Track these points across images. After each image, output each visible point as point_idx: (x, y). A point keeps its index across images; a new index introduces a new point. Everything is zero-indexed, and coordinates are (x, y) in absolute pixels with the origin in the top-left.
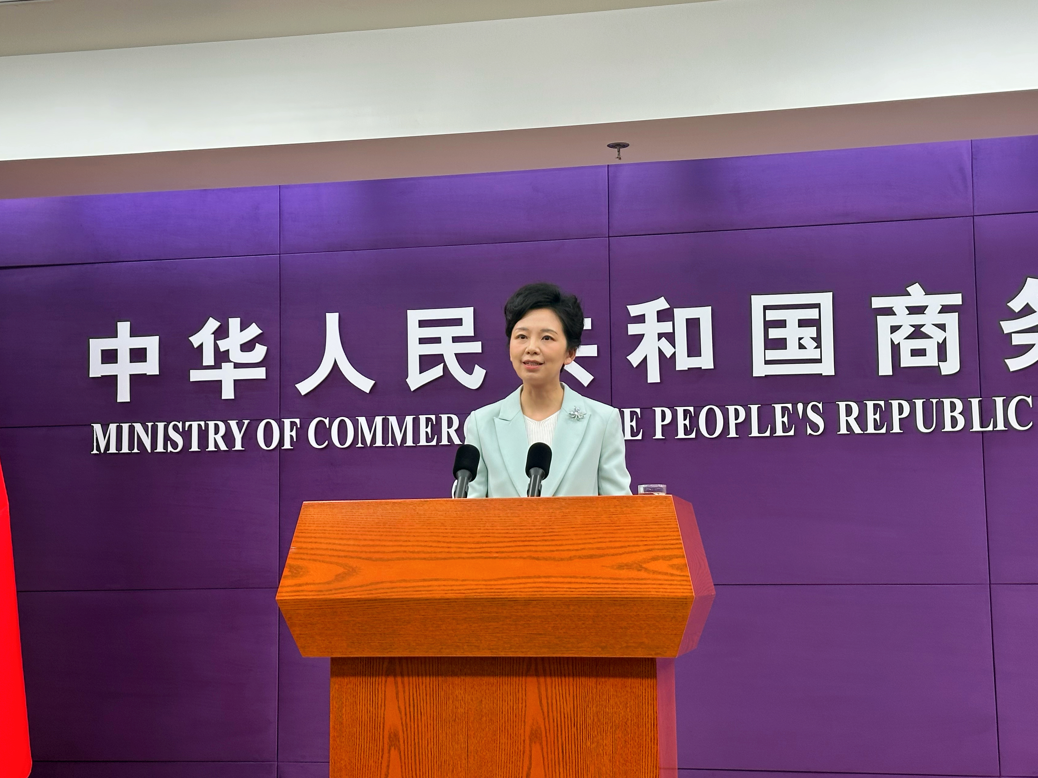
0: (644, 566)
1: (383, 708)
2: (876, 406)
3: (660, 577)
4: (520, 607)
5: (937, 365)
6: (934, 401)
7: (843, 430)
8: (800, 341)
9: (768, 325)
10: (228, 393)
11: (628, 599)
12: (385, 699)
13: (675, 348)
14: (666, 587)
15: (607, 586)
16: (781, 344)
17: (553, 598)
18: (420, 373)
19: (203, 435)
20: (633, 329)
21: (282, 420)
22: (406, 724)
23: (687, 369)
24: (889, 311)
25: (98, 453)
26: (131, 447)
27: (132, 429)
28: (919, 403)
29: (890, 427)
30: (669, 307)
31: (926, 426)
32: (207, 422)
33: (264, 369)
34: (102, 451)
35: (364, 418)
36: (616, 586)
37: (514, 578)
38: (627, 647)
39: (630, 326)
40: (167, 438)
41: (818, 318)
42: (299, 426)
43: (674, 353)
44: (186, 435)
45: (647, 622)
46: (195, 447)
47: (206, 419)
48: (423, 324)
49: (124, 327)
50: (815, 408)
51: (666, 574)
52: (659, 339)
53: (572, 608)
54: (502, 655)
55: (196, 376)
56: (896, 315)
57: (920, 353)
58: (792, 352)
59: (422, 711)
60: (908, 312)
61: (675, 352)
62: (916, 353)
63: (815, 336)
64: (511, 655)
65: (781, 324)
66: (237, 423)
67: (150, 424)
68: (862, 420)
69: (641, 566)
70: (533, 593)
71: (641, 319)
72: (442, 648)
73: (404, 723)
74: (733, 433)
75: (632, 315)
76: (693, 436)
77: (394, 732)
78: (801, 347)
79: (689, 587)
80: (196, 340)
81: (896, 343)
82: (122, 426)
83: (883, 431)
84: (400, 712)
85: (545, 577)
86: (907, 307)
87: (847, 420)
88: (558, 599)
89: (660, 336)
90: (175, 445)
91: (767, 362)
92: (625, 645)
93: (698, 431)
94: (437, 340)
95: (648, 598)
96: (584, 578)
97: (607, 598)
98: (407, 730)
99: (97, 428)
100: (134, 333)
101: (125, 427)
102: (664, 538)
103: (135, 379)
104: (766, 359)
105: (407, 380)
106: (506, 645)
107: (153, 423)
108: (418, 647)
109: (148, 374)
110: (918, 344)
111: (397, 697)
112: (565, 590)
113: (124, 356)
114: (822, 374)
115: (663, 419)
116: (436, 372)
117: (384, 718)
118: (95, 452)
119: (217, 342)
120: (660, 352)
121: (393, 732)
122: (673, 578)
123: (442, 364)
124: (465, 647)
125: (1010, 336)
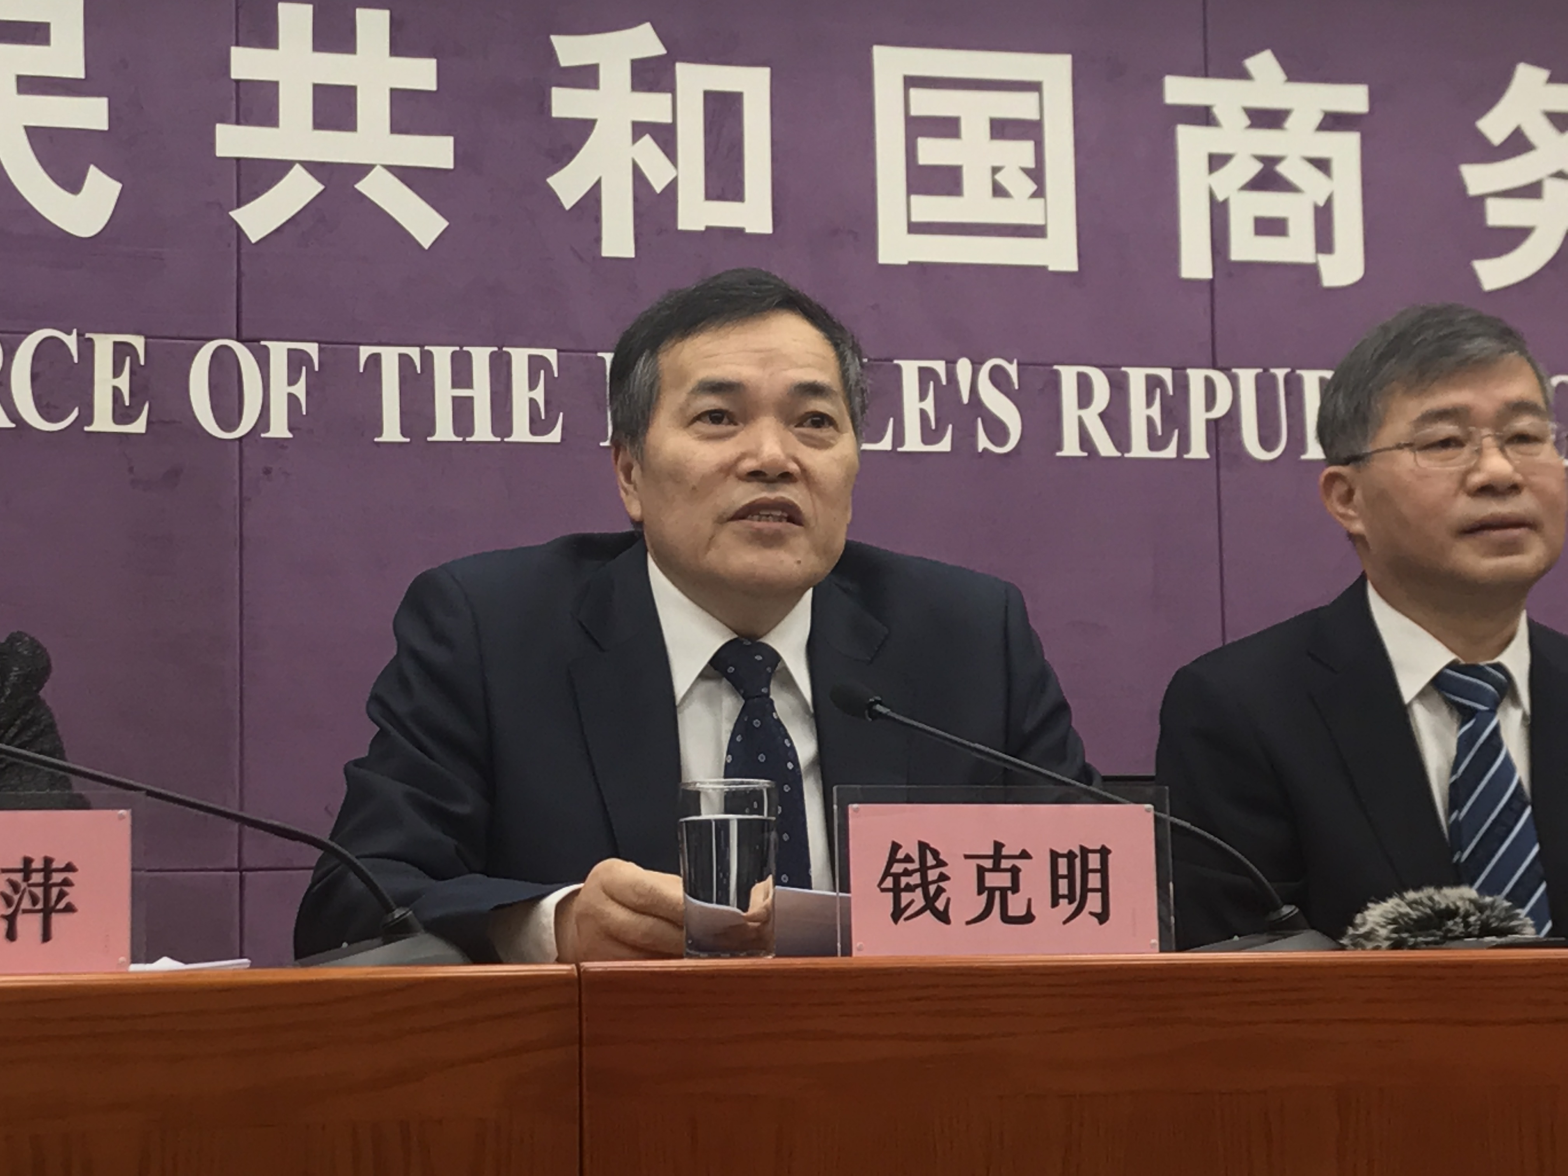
5: (1313, 261)
7: (1071, 446)
8: (998, 177)
9: (917, 127)
13: (676, 169)
16: (948, 180)
23: (705, 231)
28: (1248, 379)
29: (1185, 442)
31: (1265, 443)
41: (1037, 118)
52: (636, 137)
56: (1220, 126)
57: (1276, 227)
60: (1249, 123)
61: (673, 177)
62: (1265, 226)
63: (1033, 166)
65: (949, 128)
68: (1116, 421)
75: (565, 60)
81: (1221, 198)
83: (1170, 452)
86: (1246, 109)
87: (1080, 420)
89: (639, 129)
91: (915, 228)
104: (911, 219)
120: (638, 175)
125: (1481, 199)
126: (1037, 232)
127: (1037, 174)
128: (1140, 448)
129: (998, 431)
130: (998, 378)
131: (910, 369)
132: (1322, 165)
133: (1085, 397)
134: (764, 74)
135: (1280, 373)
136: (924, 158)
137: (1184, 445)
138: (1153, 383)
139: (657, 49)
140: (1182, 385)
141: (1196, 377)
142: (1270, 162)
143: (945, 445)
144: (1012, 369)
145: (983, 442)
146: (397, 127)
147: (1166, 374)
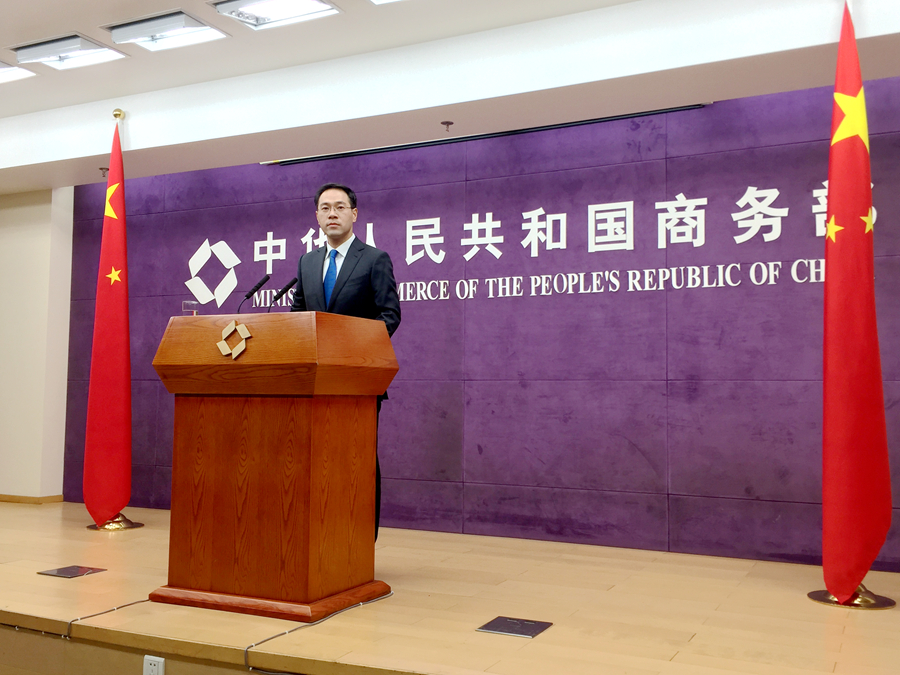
5: (690, 241)
8: (616, 230)
9: (598, 222)
16: (604, 232)
18: (413, 255)
20: (525, 226)
23: (552, 249)
24: (665, 211)
28: (674, 270)
39: (523, 224)
41: (625, 216)
48: (414, 228)
49: (270, 235)
52: (539, 231)
56: (669, 212)
57: (682, 234)
58: (610, 237)
60: (676, 211)
61: (546, 239)
62: (679, 234)
65: (605, 221)
71: (529, 220)
75: (525, 218)
76: (550, 292)
78: (615, 234)
80: (303, 241)
81: (669, 229)
82: (267, 291)
86: (675, 208)
93: (553, 290)
94: (421, 237)
100: (274, 238)
103: (275, 262)
104: (596, 242)
105: (406, 259)
109: (281, 259)
110: (681, 229)
113: (270, 250)
114: (626, 249)
115: (535, 283)
116: (420, 254)
119: (314, 240)
120: (539, 239)
123: (423, 250)
125: (737, 222)
126: (625, 241)
127: (624, 229)
128: (647, 288)
129: (614, 286)
130: (615, 275)
131: (595, 275)
132: (695, 218)
133: (634, 277)
134: (565, 215)
135: (682, 268)
136: (599, 228)
137: (658, 286)
138: (651, 273)
139: (543, 213)
140: (658, 273)
141: (661, 271)
142: (681, 219)
143: (602, 290)
144: (618, 273)
145: (611, 289)
146: (493, 235)
147: (654, 271)
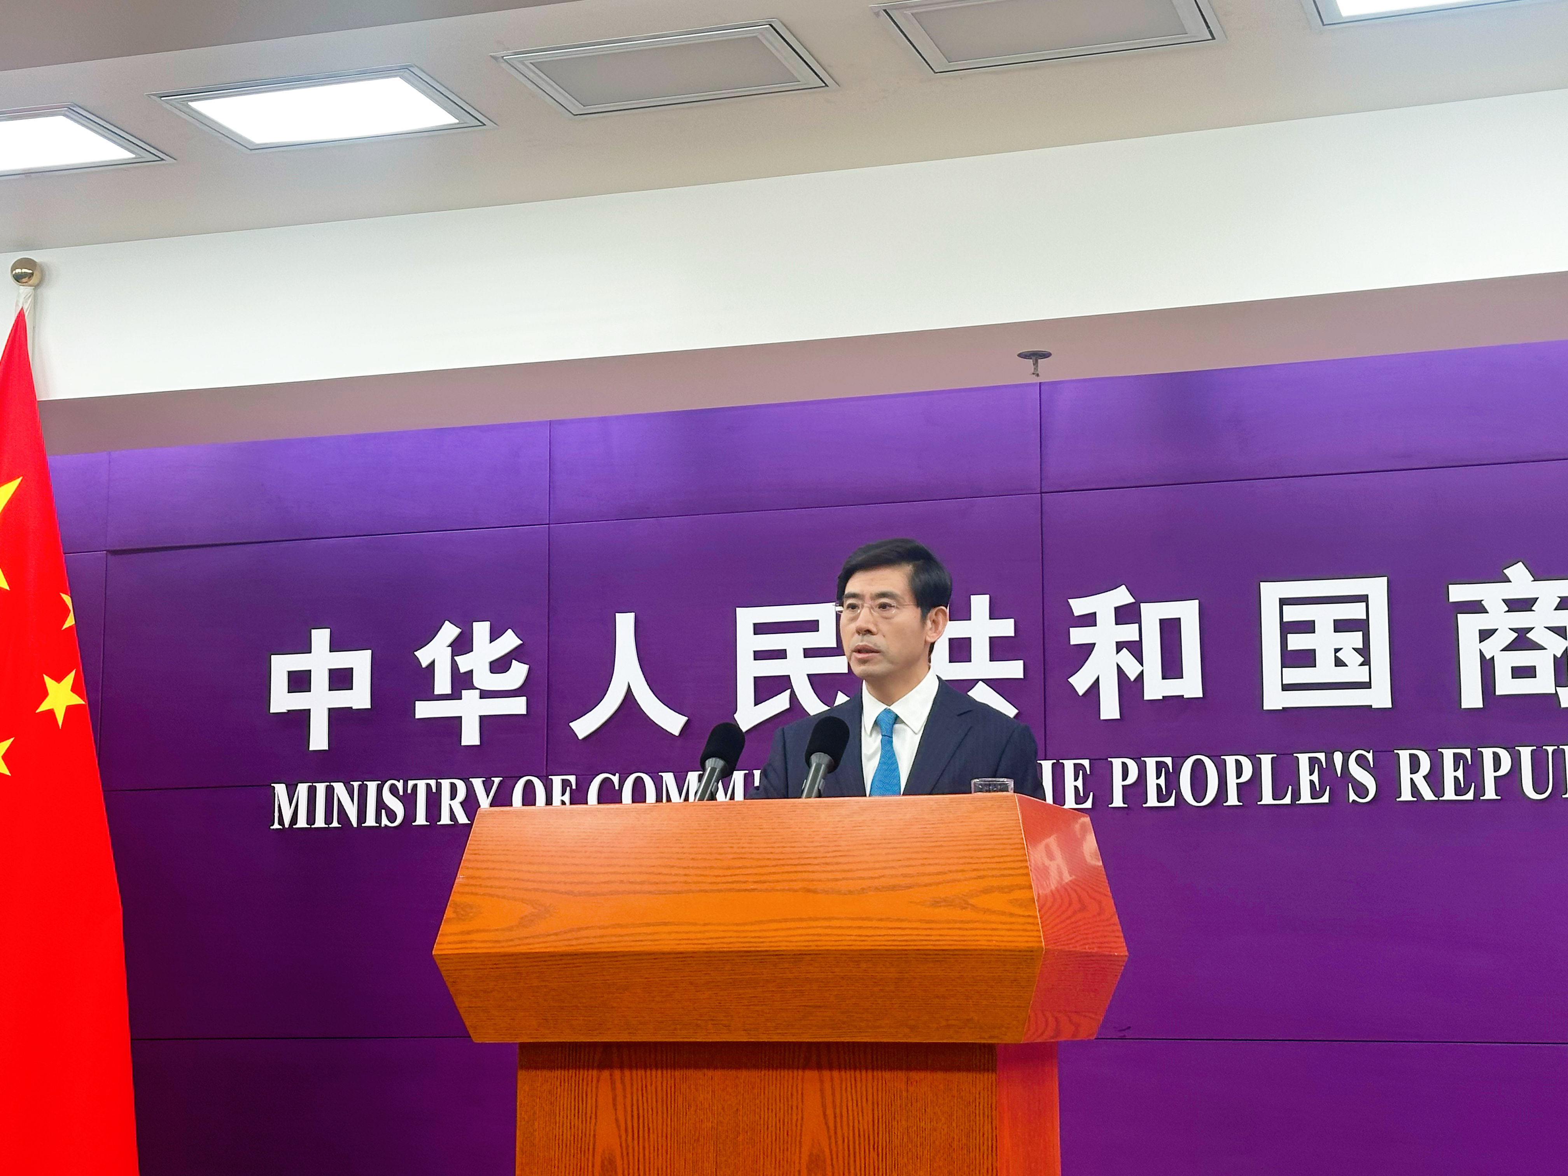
0: (972, 901)
1: (593, 1121)
2: (1457, 758)
3: (993, 918)
4: (786, 965)
5: (1554, 692)
6: (1550, 749)
7: (1406, 795)
8: (1337, 654)
9: (1287, 628)
10: (471, 736)
11: (946, 953)
12: (596, 1107)
13: (1143, 666)
14: (1003, 933)
15: (916, 932)
16: (1307, 658)
17: (835, 950)
18: (755, 705)
19: (434, 801)
20: (1078, 636)
21: (550, 777)
22: (627, 1146)
23: (1161, 698)
24: (1476, 607)
25: (281, 827)
26: (328, 819)
27: (330, 792)
28: (1526, 753)
29: (1480, 790)
30: (1133, 600)
31: (1537, 789)
32: (439, 780)
33: (523, 699)
34: (287, 825)
35: (671, 774)
36: (928, 932)
37: (779, 921)
38: (948, 1026)
39: (1073, 631)
40: (381, 805)
41: (1365, 617)
42: (574, 787)
43: (1141, 674)
44: (409, 801)
45: (975, 988)
46: (421, 819)
47: (439, 776)
48: (760, 629)
49: (321, 637)
50: (1361, 761)
51: (1003, 913)
52: (1118, 651)
53: (864, 965)
54: (764, 1038)
55: (424, 710)
56: (1488, 613)
57: (1527, 672)
58: (1324, 671)
59: (650, 1125)
60: (1507, 609)
61: (1142, 671)
62: (1520, 672)
63: (1361, 646)
64: (776, 1039)
65: (1308, 627)
66: (483, 781)
67: (356, 784)
68: (1435, 779)
69: (967, 903)
70: (807, 944)
71: (1089, 620)
72: (675, 1029)
73: (624, 1145)
74: (1233, 799)
75: (1077, 613)
76: (1171, 803)
77: (609, 1158)
78: (1339, 663)
79: (1035, 934)
80: (424, 656)
81: (1488, 657)
82: (315, 787)
83: (1470, 796)
84: (618, 1127)
85: (825, 919)
86: (1504, 601)
87: (1411, 779)
88: (844, 953)
89: (1120, 646)
90: (392, 816)
91: (1286, 688)
92: (944, 1023)
93: (1179, 796)
94: (780, 654)
95: (976, 950)
96: (881, 920)
97: (914, 950)
98: (628, 1154)
99: (280, 790)
100: (336, 646)
101: (321, 788)
102: (1002, 860)
103: (337, 716)
104: (1284, 683)
105: (735, 715)
106: (769, 1024)
107: (361, 783)
108: (640, 1026)
109: (353, 708)
110: (1523, 658)
111: (615, 1105)
112: (853, 938)
113: (320, 680)
114: (1371, 706)
115: (1125, 776)
116: (779, 703)
117: (594, 1135)
118: (276, 826)
119: (456, 658)
120: (1120, 671)
121: (607, 1158)
122: (1013, 920)
123: (788, 691)
124: (710, 1026)
126: (1367, 685)
127: (1364, 652)
128: (1450, 795)
129: (1361, 790)
133: (1415, 768)
134: (1196, 604)
136: (1291, 647)
139: (1130, 600)
142: (1522, 632)
144: (1370, 756)
145: (1352, 796)
146: (993, 658)
